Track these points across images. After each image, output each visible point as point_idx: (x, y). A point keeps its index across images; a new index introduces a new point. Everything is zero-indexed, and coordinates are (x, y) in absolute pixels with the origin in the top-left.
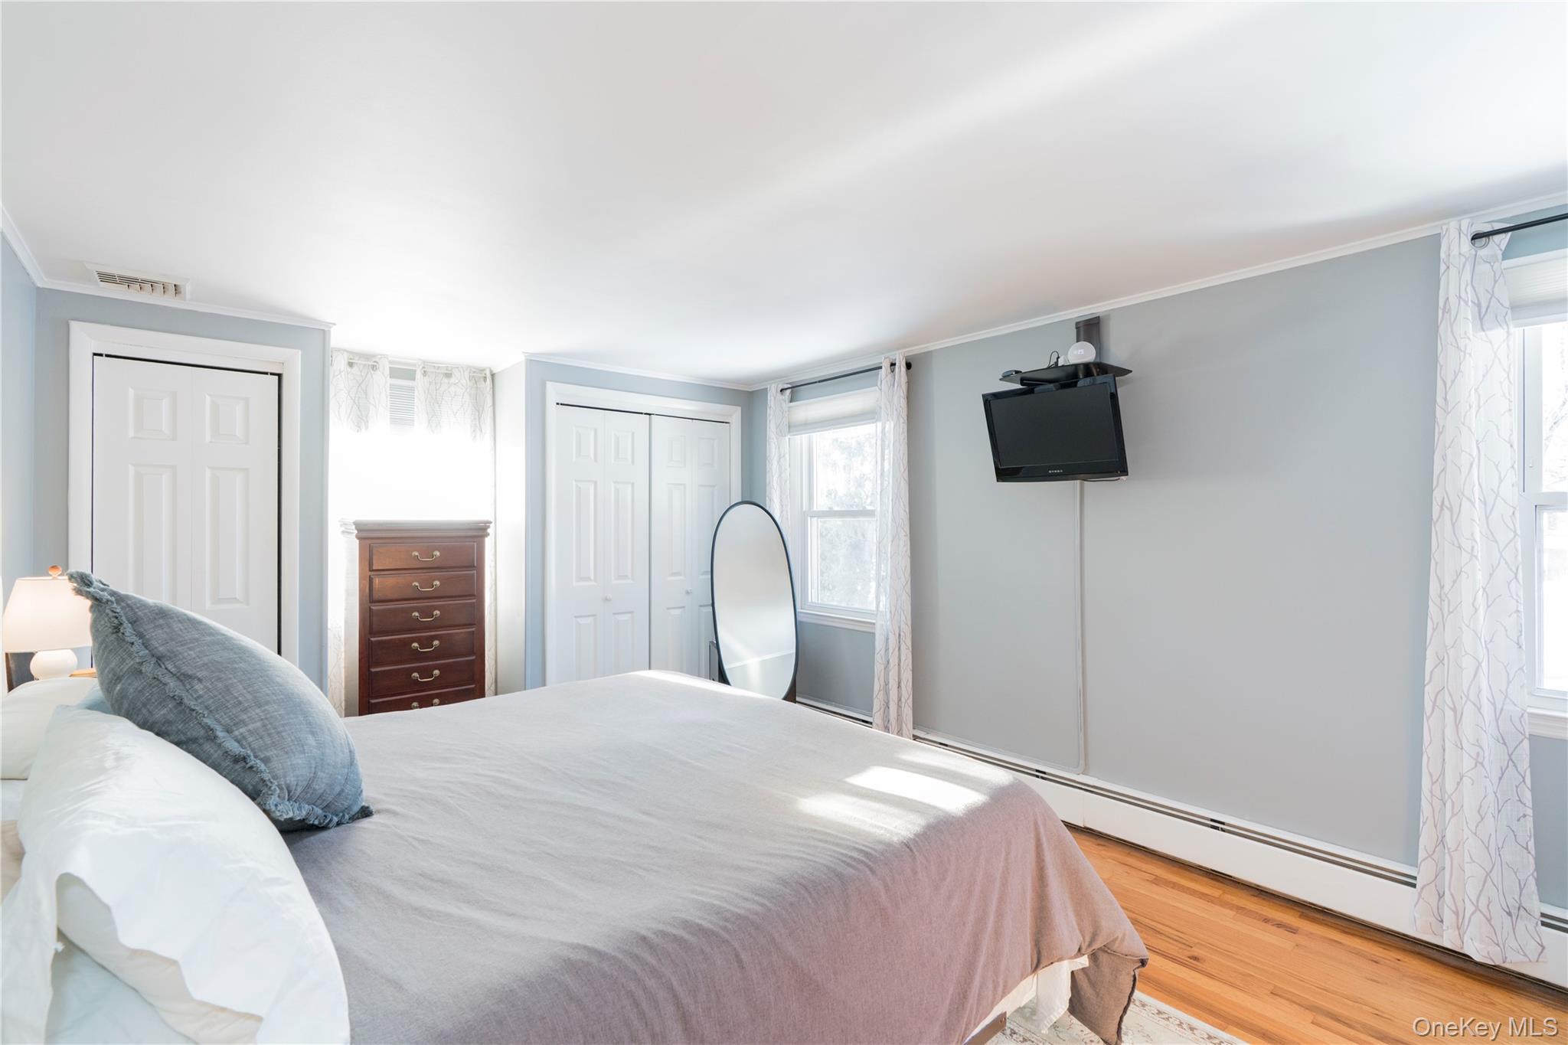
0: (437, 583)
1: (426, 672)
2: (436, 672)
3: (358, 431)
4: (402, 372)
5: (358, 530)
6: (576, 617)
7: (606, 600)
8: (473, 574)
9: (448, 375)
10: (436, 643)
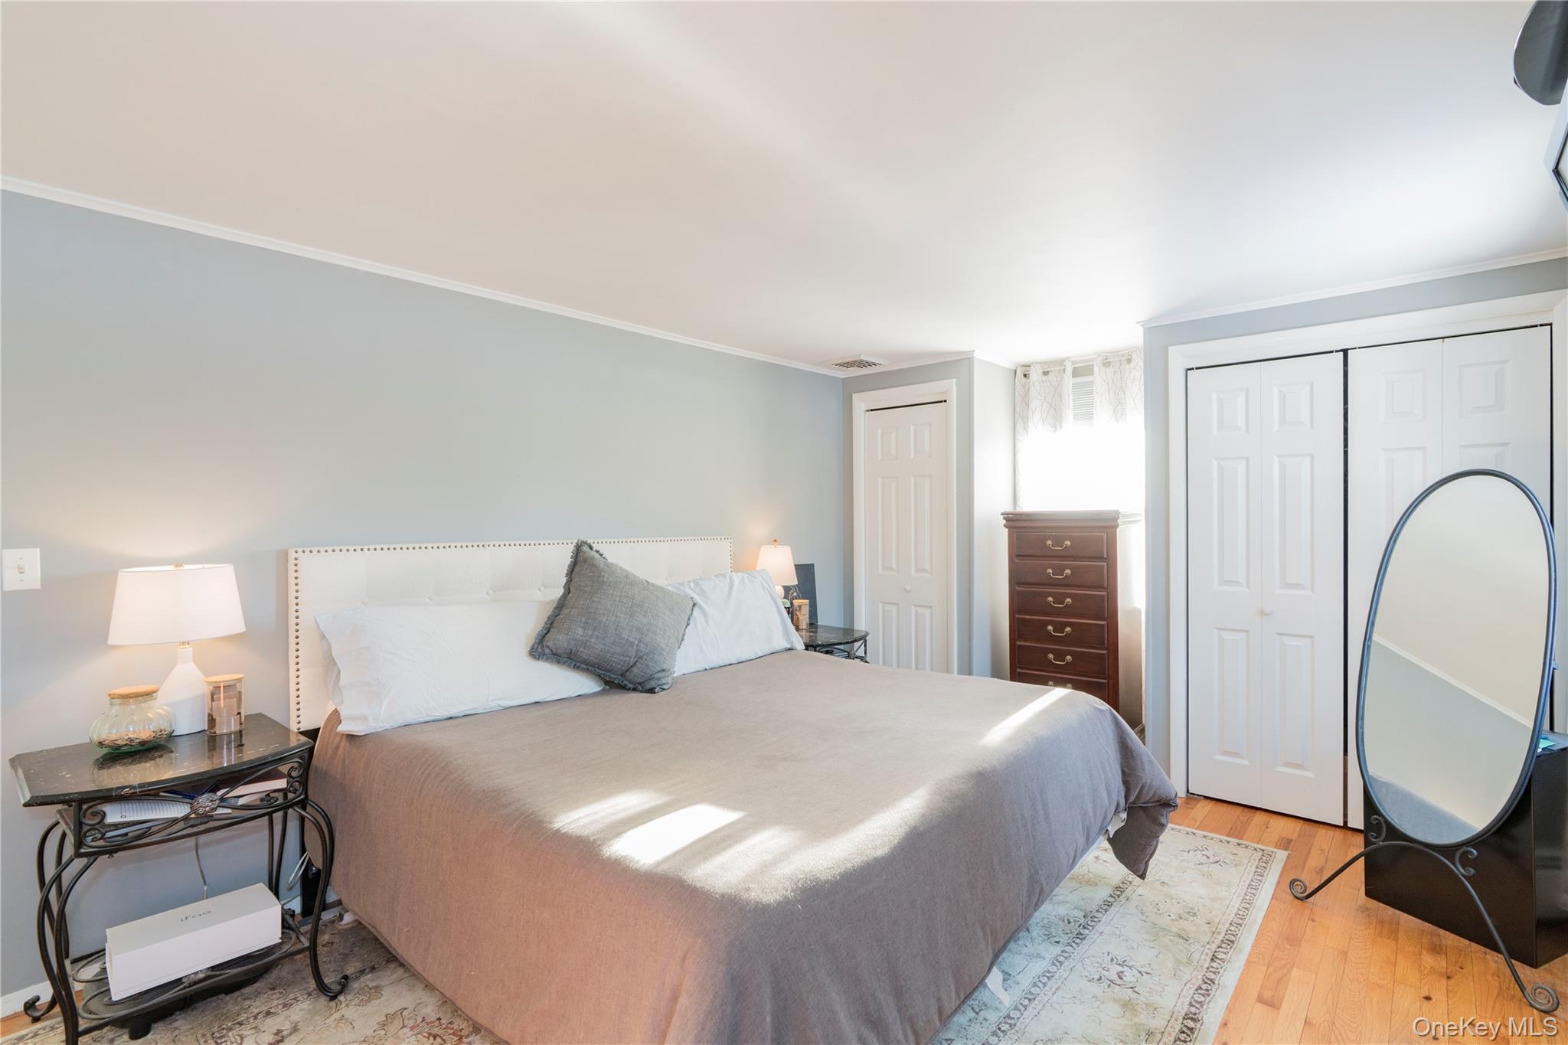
0: (1068, 571)
1: (1060, 655)
2: (1069, 658)
3: (1055, 431)
4: (1082, 370)
5: (1007, 521)
6: (1218, 629)
7: (1263, 614)
8: (1103, 566)
9: (1129, 361)
10: (1068, 629)
